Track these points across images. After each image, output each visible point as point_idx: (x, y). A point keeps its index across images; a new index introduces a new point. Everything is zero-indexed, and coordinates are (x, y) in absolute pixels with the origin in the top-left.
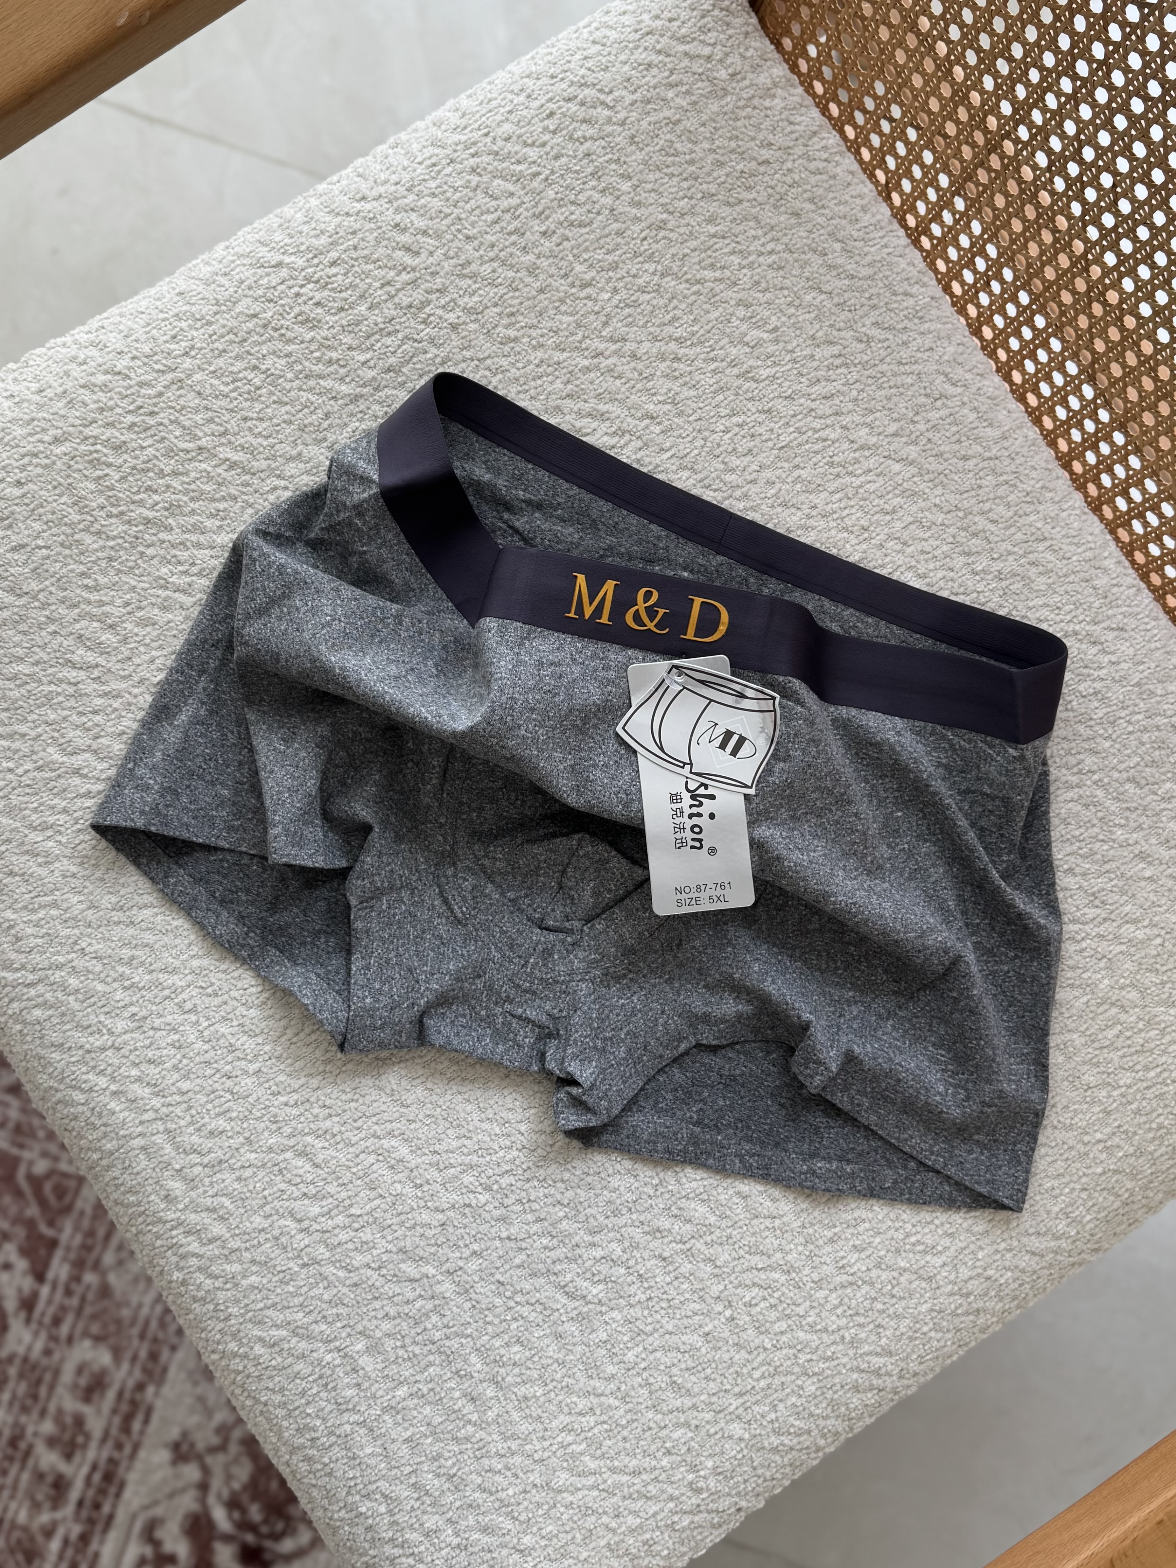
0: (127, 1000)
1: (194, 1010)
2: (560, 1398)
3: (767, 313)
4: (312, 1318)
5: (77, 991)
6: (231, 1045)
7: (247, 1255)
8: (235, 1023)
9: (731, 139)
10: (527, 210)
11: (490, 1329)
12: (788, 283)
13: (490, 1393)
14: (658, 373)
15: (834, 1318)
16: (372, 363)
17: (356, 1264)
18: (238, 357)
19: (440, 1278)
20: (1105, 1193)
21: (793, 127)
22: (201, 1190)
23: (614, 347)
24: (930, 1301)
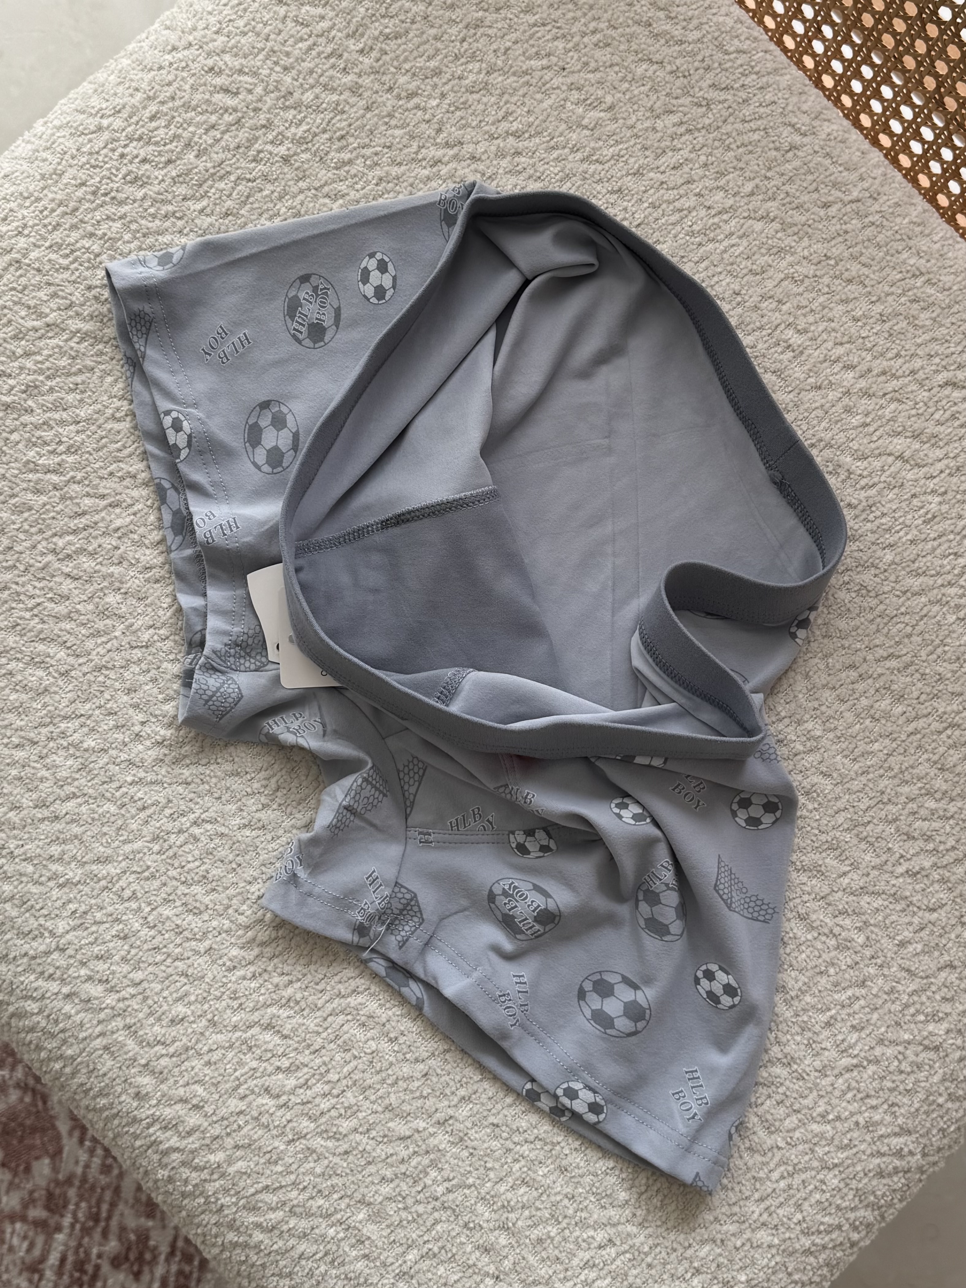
0: (65, 897)
1: (134, 896)
2: (577, 1234)
3: (600, 93)
4: (307, 1195)
5: (12, 897)
6: (178, 926)
7: (229, 1141)
8: (178, 903)
10: (339, 31)
11: (492, 1175)
12: (616, 59)
13: (503, 1241)
14: (501, 171)
15: (844, 1104)
16: (208, 210)
17: (343, 1130)
19: (431, 1130)
22: (172, 1081)
23: (451, 152)
24: (941, 1071)
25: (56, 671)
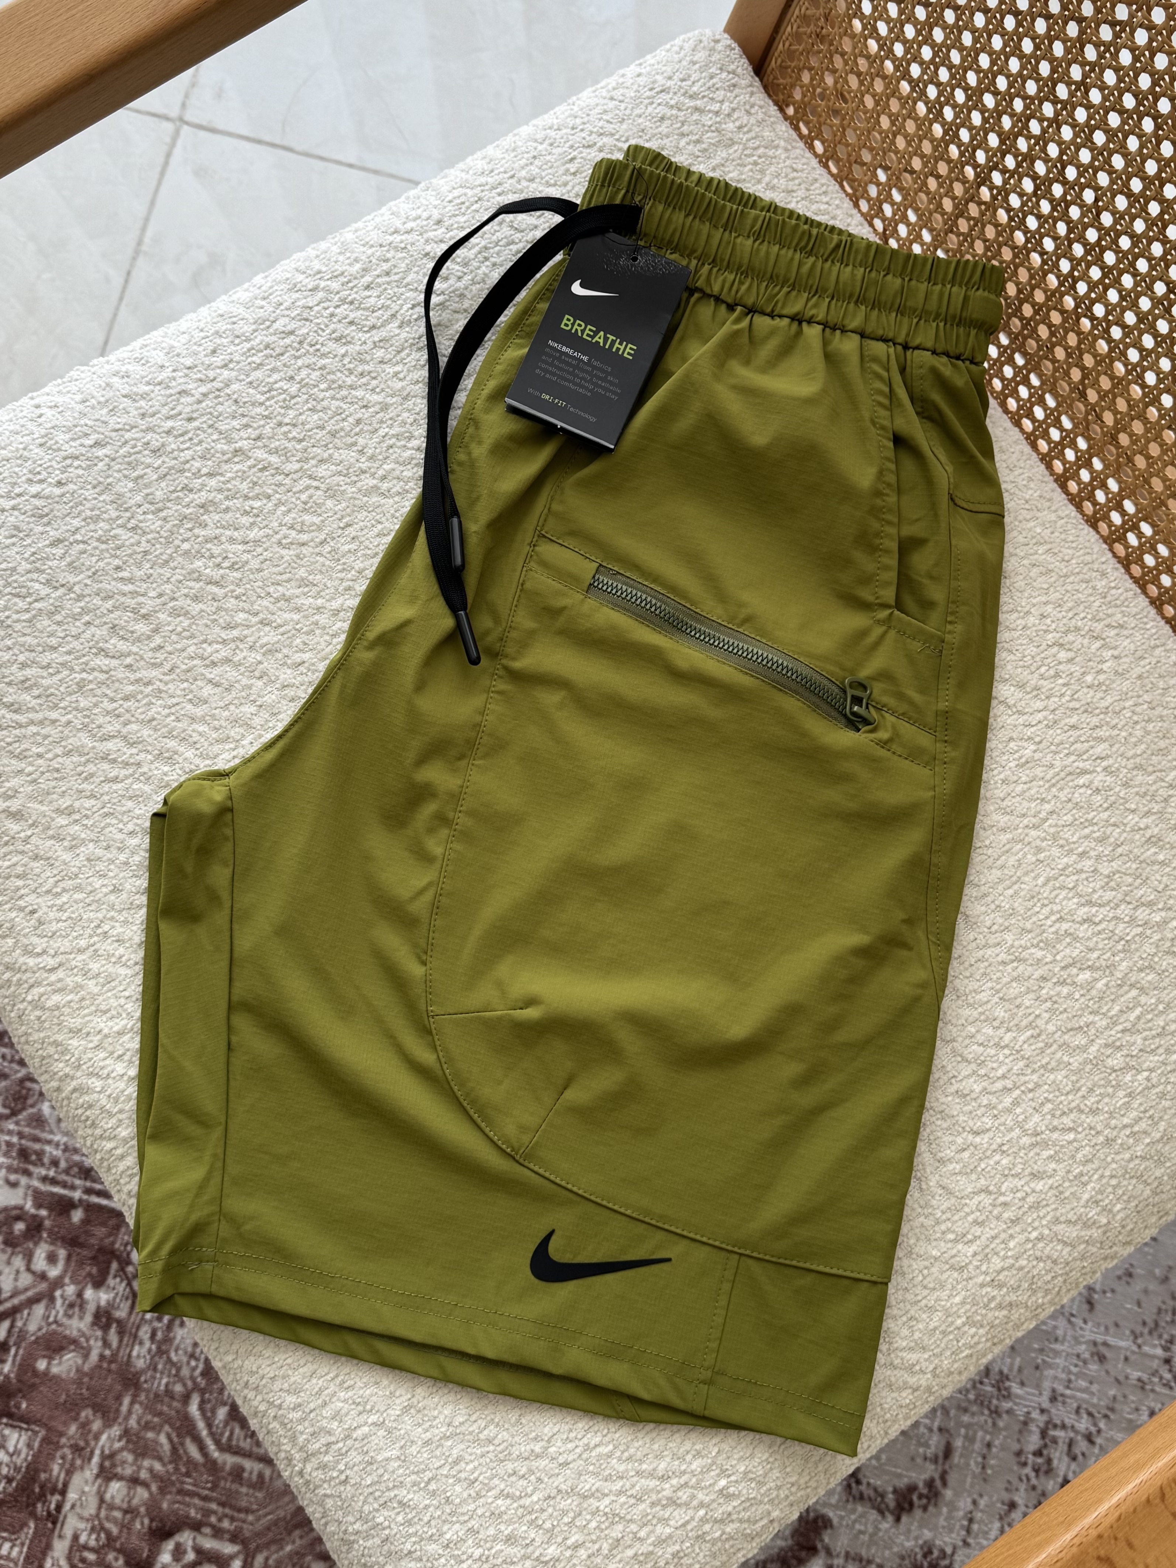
20: (1134, 1181)
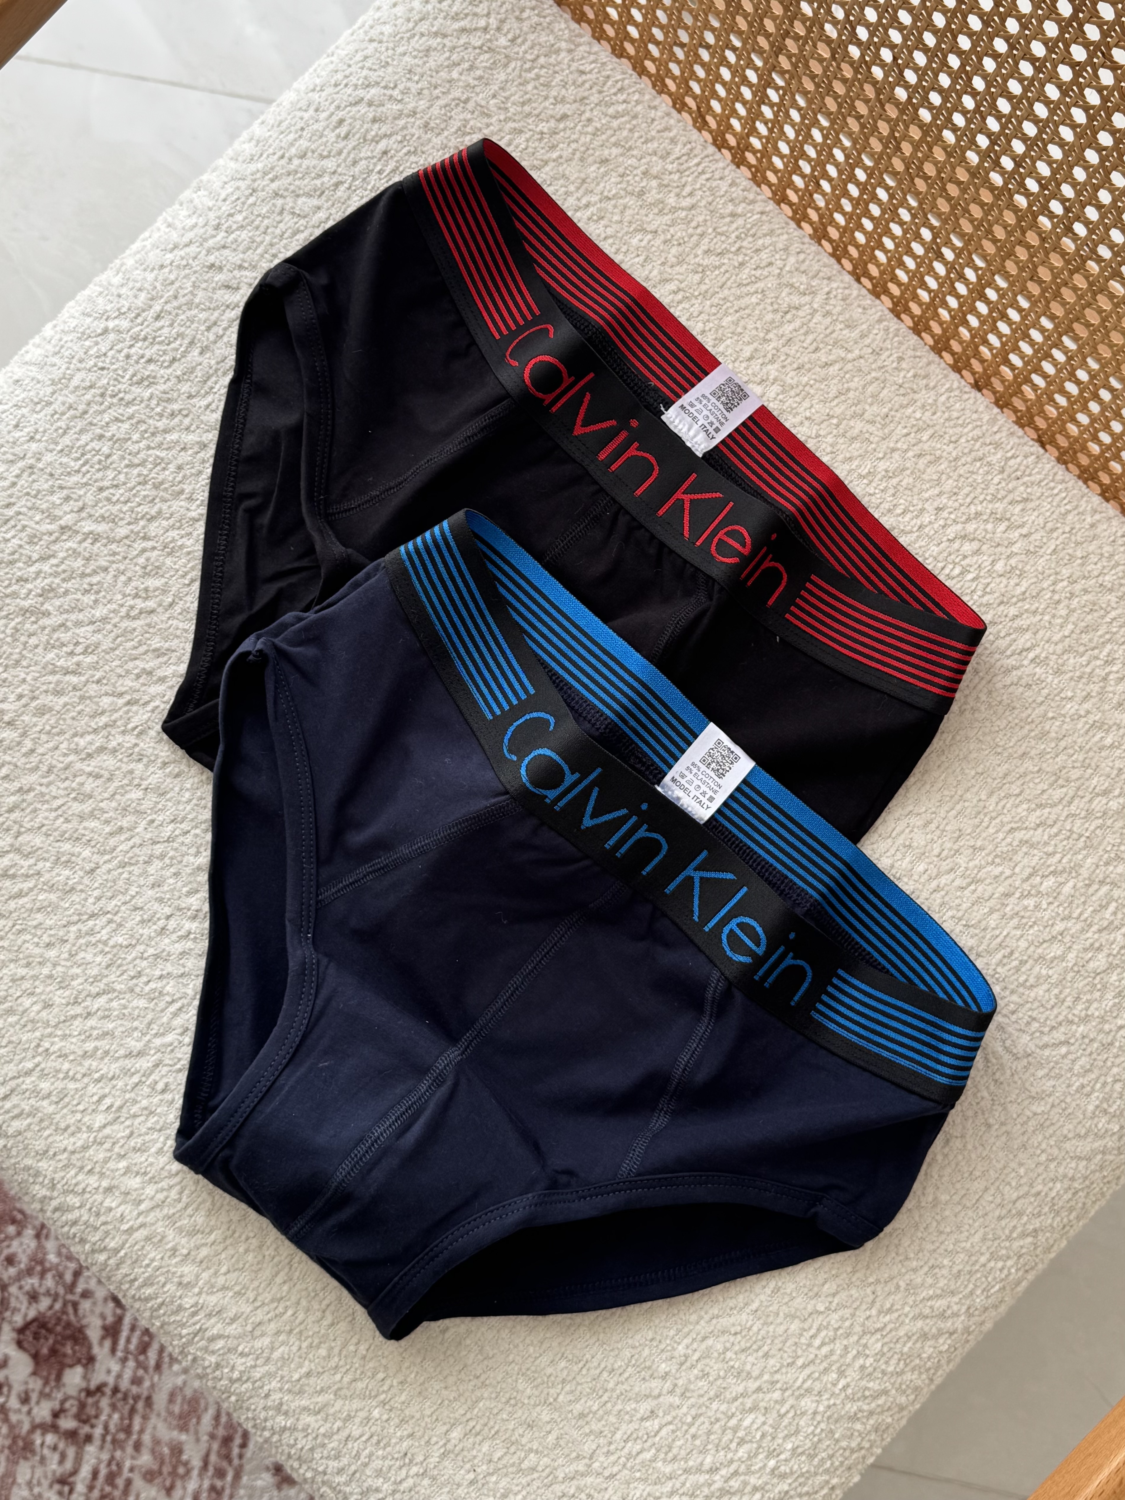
0: (101, 1092)
2: (619, 1407)
5: (49, 1095)
7: (273, 1327)
9: (523, 104)
13: (545, 1417)
18: (82, 431)
21: (584, 77)
24: (982, 1230)
25: (81, 869)
